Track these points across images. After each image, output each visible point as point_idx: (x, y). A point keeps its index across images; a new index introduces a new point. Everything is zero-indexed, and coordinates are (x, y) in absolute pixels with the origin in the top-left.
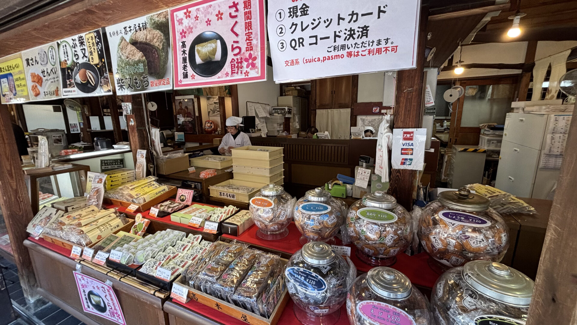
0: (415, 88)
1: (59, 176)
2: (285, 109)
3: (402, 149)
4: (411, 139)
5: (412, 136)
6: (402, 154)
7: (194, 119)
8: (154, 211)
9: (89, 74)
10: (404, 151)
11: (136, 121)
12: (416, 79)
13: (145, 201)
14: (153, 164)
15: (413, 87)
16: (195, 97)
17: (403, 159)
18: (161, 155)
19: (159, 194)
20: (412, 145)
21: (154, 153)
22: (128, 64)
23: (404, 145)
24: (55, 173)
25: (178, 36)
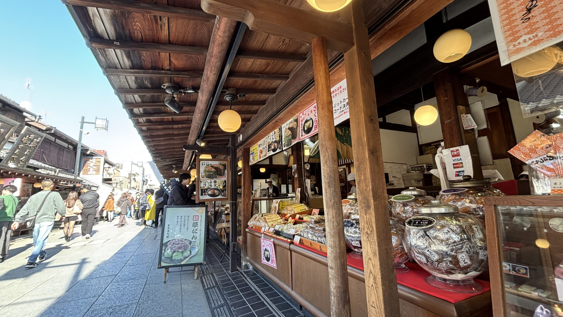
0: (452, 119)
1: (262, 201)
2: (423, 166)
3: (454, 164)
4: (458, 155)
5: (459, 153)
6: (454, 168)
7: (346, 184)
8: (298, 216)
9: (276, 144)
10: (456, 166)
11: (298, 175)
12: (452, 112)
13: (294, 212)
14: (306, 201)
15: (451, 118)
16: (346, 167)
17: (456, 172)
18: (311, 196)
19: (302, 211)
20: (461, 159)
21: (307, 194)
22: (287, 137)
23: (454, 161)
24: (261, 200)
25: (300, 122)
